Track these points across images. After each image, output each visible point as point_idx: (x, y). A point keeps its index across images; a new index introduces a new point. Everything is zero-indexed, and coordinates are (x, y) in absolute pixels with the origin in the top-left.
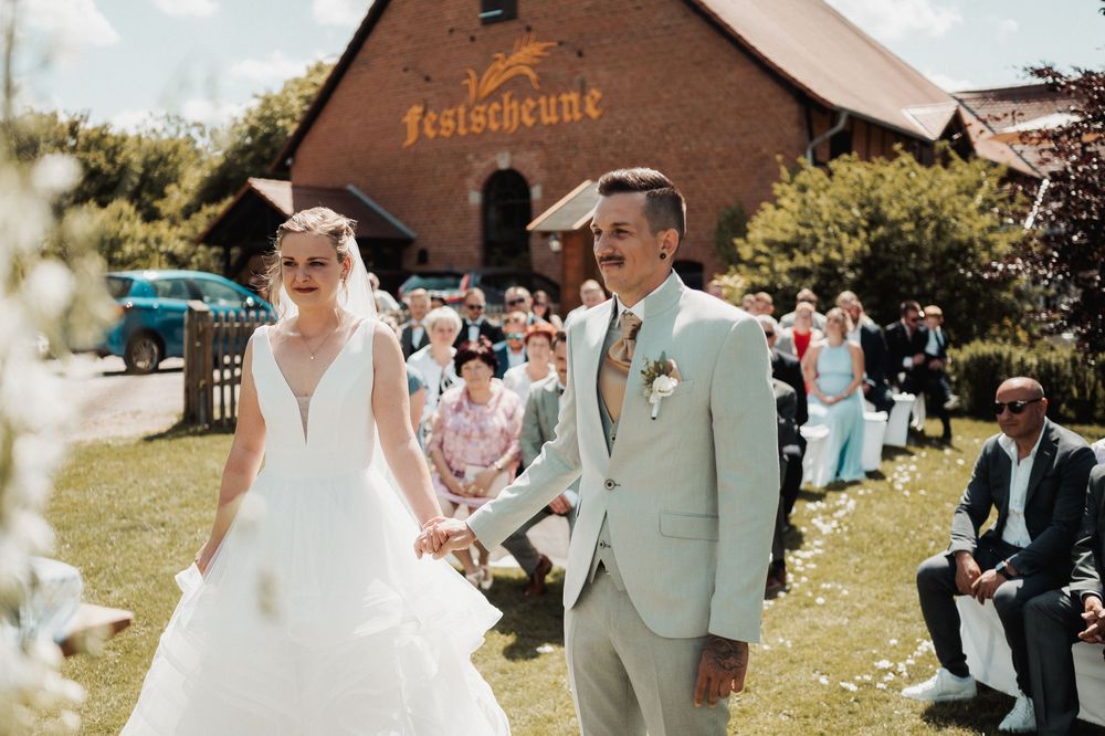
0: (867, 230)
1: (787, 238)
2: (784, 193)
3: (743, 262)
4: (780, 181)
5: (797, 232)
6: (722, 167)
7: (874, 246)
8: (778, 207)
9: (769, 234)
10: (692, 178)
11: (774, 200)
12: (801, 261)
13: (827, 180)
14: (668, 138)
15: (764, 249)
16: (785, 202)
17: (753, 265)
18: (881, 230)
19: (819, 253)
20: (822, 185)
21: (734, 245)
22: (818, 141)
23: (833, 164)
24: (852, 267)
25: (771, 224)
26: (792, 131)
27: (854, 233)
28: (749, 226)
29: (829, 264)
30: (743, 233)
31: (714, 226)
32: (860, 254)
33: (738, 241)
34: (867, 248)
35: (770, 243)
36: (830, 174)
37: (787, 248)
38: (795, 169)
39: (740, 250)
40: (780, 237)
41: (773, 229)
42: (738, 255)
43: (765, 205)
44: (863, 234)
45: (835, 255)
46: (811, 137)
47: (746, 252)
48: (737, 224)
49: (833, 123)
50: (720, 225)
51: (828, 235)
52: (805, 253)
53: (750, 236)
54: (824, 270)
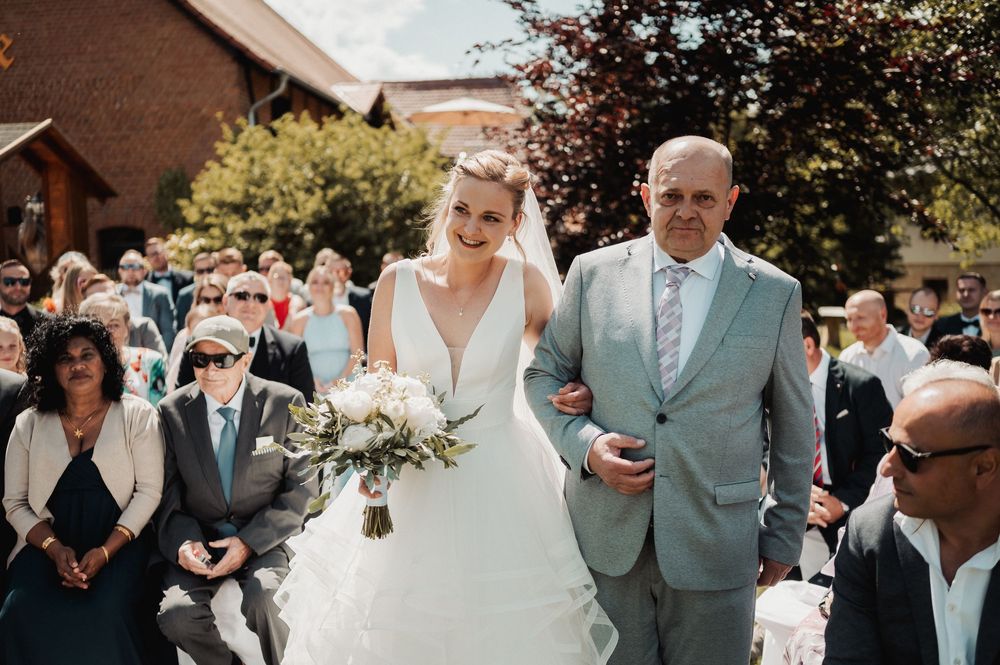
0: (324, 188)
1: (236, 198)
2: (228, 153)
3: (189, 226)
4: (223, 141)
5: (247, 192)
6: (160, 127)
7: (332, 205)
8: (224, 166)
9: (216, 194)
10: (127, 138)
11: (219, 159)
12: (256, 222)
13: (272, 140)
14: (96, 93)
15: (213, 210)
16: (228, 161)
17: (202, 228)
18: (338, 188)
19: (275, 212)
20: (266, 144)
21: (178, 209)
22: (259, 103)
23: (276, 124)
24: (310, 228)
25: (218, 184)
26: (233, 93)
27: (309, 191)
28: (193, 186)
29: (286, 224)
30: (188, 194)
31: (155, 189)
32: (316, 214)
33: (183, 203)
34: (324, 208)
35: (221, 204)
36: (274, 133)
37: (240, 210)
38: (238, 131)
39: (185, 213)
40: (230, 198)
41: (221, 188)
42: (184, 219)
43: (209, 164)
44: (319, 193)
45: (292, 215)
46: (253, 101)
47: (192, 214)
48: (181, 187)
49: (273, 87)
50: (160, 189)
51: (282, 193)
52: (260, 214)
53: (195, 197)
54: (282, 231)
